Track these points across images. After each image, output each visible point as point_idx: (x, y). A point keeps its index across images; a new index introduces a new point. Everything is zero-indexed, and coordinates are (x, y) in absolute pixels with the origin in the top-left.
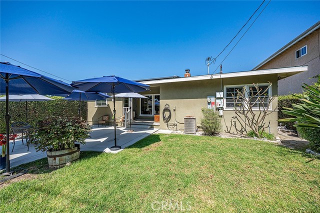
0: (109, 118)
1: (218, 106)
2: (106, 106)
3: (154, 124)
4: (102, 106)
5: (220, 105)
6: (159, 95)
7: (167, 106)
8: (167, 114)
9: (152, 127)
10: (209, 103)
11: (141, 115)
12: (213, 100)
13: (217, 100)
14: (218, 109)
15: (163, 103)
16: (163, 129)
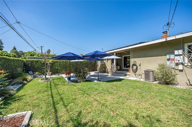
0: (105, 69)
1: (178, 62)
2: (104, 63)
3: (127, 74)
4: (102, 63)
5: (179, 61)
6: (130, 55)
7: (135, 62)
8: (135, 67)
9: (126, 75)
10: (168, 60)
11: (123, 68)
12: (172, 57)
13: (175, 57)
14: (177, 64)
15: (132, 61)
16: (132, 77)
